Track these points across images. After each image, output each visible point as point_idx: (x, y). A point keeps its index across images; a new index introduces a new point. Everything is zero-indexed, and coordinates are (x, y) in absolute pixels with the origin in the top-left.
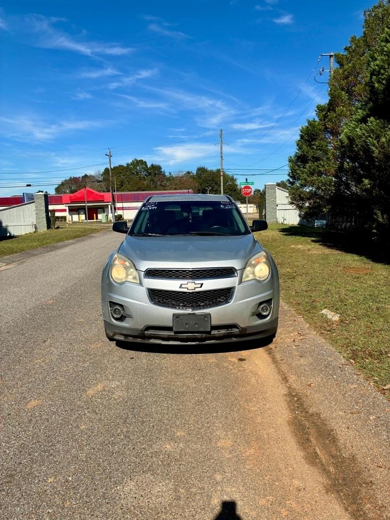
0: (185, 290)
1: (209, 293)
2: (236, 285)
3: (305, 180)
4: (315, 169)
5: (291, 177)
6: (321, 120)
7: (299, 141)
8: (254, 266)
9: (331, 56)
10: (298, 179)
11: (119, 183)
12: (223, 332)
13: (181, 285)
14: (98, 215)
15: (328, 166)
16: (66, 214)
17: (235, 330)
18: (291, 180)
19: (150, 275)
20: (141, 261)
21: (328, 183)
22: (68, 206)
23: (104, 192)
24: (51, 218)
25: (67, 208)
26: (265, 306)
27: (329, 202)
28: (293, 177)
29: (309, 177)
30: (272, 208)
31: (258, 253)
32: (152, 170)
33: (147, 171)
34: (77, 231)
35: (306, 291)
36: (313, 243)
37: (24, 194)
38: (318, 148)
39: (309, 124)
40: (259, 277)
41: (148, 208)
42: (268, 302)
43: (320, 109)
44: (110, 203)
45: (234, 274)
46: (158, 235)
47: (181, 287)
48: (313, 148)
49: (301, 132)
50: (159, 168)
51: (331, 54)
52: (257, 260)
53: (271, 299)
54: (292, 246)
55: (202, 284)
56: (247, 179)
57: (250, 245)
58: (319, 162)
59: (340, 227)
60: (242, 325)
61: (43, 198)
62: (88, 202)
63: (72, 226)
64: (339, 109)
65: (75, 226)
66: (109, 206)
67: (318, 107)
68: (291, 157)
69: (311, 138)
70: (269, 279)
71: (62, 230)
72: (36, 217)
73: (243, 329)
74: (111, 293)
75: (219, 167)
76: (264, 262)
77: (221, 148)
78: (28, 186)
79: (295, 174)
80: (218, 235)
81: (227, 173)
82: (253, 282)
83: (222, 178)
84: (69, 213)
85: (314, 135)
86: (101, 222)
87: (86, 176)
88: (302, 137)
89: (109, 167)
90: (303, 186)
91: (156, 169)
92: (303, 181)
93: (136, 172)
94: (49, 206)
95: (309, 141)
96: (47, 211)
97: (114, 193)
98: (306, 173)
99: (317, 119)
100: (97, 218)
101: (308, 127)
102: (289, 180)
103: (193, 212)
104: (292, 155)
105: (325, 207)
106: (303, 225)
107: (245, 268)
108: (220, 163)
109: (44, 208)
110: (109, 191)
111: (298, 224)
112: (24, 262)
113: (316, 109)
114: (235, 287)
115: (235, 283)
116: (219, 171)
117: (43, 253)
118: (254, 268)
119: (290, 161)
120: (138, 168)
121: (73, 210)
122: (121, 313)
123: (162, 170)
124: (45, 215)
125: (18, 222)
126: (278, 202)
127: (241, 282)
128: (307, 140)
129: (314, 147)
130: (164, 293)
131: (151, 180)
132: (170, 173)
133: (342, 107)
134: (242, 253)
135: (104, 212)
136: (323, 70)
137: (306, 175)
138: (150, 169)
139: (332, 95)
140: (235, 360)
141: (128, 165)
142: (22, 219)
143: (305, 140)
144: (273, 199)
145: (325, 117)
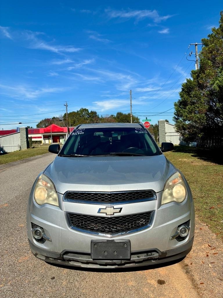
0: (104, 215)
1: (128, 217)
2: (156, 209)
3: (186, 116)
4: (193, 110)
5: (176, 115)
6: (194, 79)
7: (182, 92)
8: (171, 187)
9: (196, 45)
10: (181, 116)
11: (72, 122)
12: (143, 257)
13: (100, 209)
14: (60, 140)
15: (201, 108)
16: (42, 139)
17: (156, 255)
18: (176, 117)
19: (69, 198)
20: (62, 183)
21: (202, 118)
22: (43, 135)
23: (64, 126)
24: (29, 142)
25: (42, 136)
26: (184, 228)
27: (202, 130)
28: (178, 115)
29: (189, 115)
30: (163, 135)
31: (174, 174)
32: (91, 114)
33: (88, 115)
34: (45, 150)
35: (201, 198)
36: (193, 157)
37: (17, 128)
38: (195, 96)
39: (188, 82)
40: (177, 199)
41: (77, 133)
42: (187, 223)
43: (193, 73)
44: (67, 133)
45: (153, 196)
46: (83, 156)
47: (99, 212)
48: (191, 97)
49: (183, 86)
50: (95, 113)
51: (196, 44)
52: (173, 181)
53: (189, 221)
54: (180, 160)
55: (121, 209)
56: (147, 118)
57: (165, 166)
58: (195, 105)
59: (205, 146)
60: (162, 250)
61: (25, 130)
62: (53, 132)
63: (43, 147)
64: (207, 72)
65: (45, 147)
66: (67, 135)
67: (192, 72)
68: (176, 103)
69: (189, 90)
70: (186, 200)
71: (36, 149)
72: (21, 141)
73: (162, 253)
74: (33, 214)
75: (130, 112)
76: (180, 183)
77: (131, 102)
78: (20, 123)
79: (179, 113)
80: (134, 155)
81: (134, 115)
82: (172, 204)
83: (131, 117)
84: (43, 139)
85: (191, 88)
86: (61, 144)
87: (54, 118)
88: (183, 90)
89: (66, 113)
90: (185, 120)
91: (94, 114)
92: (185, 117)
93: (82, 115)
94: (29, 135)
95: (188, 92)
96: (27, 137)
97: (69, 127)
98: (187, 112)
99: (192, 79)
100: (59, 142)
101: (187, 83)
102: (175, 117)
103: (113, 136)
104: (177, 101)
105: (200, 134)
106: (182, 145)
107: (163, 190)
108: (130, 110)
109: (25, 136)
110: (66, 126)
111: (179, 145)
112: (5, 170)
113: (191, 73)
114: (154, 211)
115: (154, 207)
116: (129, 114)
117: (20, 164)
118: (172, 189)
119: (175, 105)
120: (83, 113)
121: (45, 137)
122: (41, 234)
123: (97, 114)
124: (26, 140)
125: (10, 144)
126: (166, 131)
127: (160, 205)
128: (187, 92)
129: (191, 95)
130: (83, 217)
131: (91, 120)
132: (102, 116)
133: (209, 70)
134: (159, 174)
135: (63, 138)
136: (191, 53)
137: (186, 113)
138: (90, 114)
139: (202, 63)
140: (154, 282)
141: (78, 111)
142: (12, 143)
143: (185, 91)
144: (163, 129)
145: (198, 76)
